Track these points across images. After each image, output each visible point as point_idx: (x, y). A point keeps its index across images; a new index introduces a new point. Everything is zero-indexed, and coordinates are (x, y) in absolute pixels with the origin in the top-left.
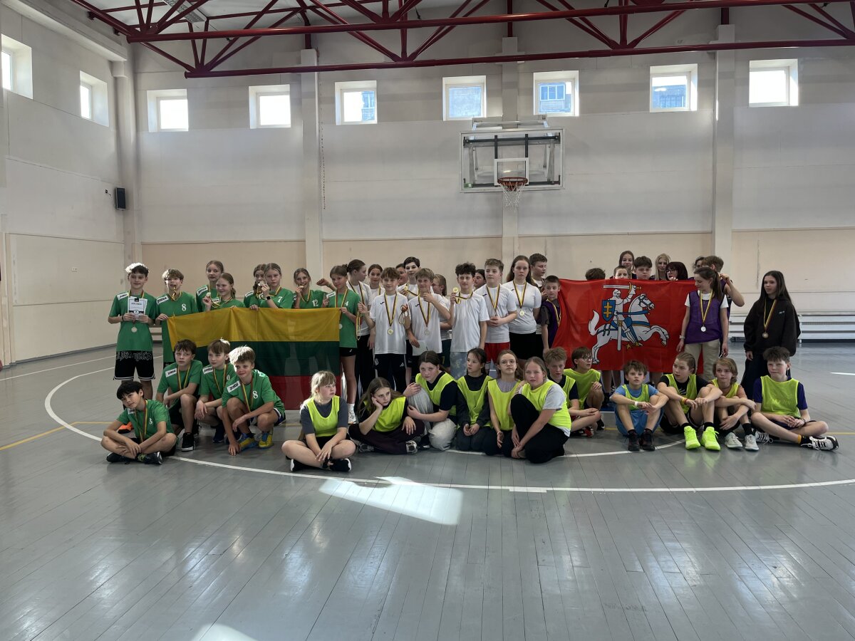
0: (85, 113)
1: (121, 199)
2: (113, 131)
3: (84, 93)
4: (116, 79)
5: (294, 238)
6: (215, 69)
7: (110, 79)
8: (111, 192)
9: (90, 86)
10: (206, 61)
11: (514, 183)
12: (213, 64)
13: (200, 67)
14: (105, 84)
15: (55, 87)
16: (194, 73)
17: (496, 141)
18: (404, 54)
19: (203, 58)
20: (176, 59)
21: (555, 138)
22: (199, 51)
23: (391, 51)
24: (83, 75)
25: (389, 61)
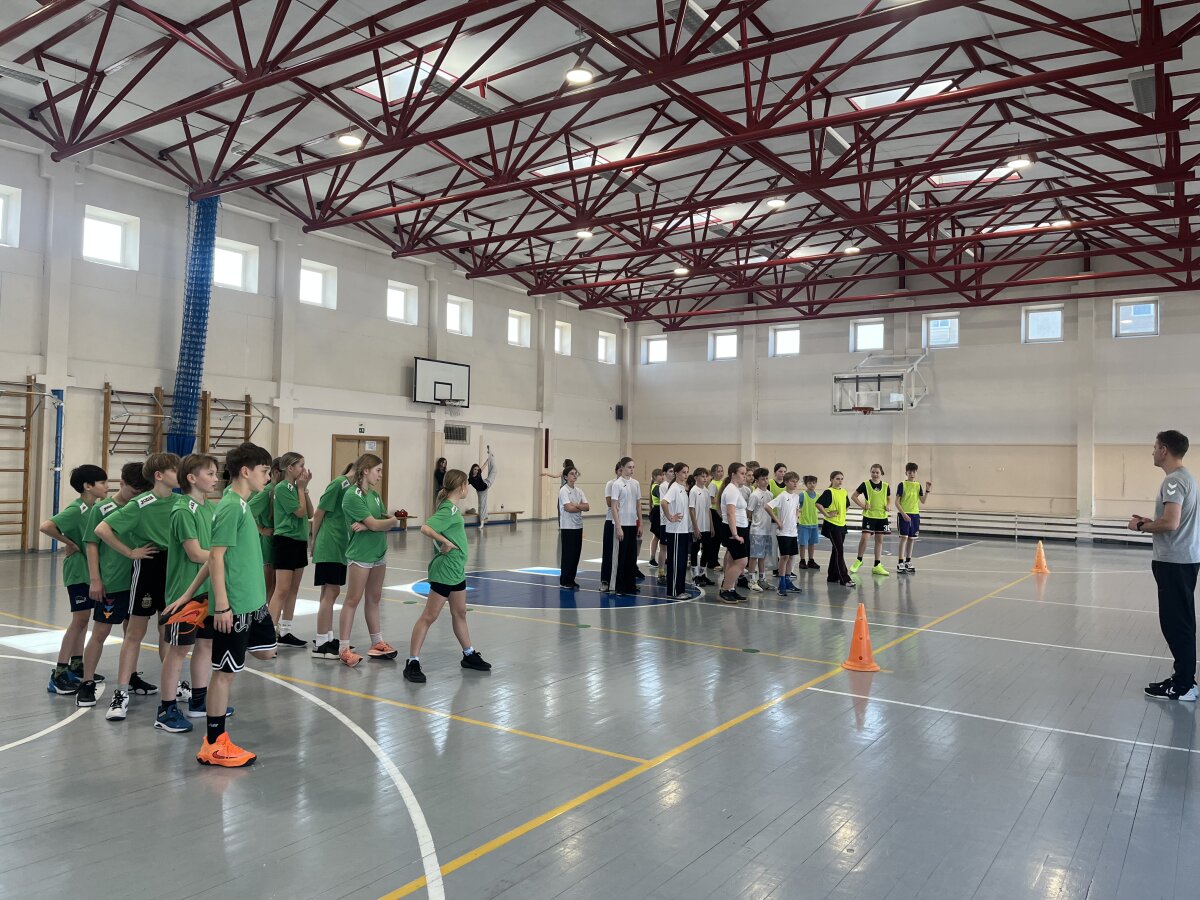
0: (601, 356)
1: (620, 413)
2: (618, 366)
3: (601, 342)
4: (622, 330)
5: (735, 442)
6: (682, 325)
7: (618, 331)
8: (614, 409)
9: (606, 338)
10: (678, 319)
11: (866, 410)
12: (682, 322)
13: (672, 325)
14: (614, 336)
15: (584, 346)
16: (668, 328)
17: (858, 380)
18: (811, 309)
19: (675, 317)
20: (658, 319)
21: (900, 377)
22: (673, 312)
23: (802, 308)
24: (601, 333)
25: (800, 315)
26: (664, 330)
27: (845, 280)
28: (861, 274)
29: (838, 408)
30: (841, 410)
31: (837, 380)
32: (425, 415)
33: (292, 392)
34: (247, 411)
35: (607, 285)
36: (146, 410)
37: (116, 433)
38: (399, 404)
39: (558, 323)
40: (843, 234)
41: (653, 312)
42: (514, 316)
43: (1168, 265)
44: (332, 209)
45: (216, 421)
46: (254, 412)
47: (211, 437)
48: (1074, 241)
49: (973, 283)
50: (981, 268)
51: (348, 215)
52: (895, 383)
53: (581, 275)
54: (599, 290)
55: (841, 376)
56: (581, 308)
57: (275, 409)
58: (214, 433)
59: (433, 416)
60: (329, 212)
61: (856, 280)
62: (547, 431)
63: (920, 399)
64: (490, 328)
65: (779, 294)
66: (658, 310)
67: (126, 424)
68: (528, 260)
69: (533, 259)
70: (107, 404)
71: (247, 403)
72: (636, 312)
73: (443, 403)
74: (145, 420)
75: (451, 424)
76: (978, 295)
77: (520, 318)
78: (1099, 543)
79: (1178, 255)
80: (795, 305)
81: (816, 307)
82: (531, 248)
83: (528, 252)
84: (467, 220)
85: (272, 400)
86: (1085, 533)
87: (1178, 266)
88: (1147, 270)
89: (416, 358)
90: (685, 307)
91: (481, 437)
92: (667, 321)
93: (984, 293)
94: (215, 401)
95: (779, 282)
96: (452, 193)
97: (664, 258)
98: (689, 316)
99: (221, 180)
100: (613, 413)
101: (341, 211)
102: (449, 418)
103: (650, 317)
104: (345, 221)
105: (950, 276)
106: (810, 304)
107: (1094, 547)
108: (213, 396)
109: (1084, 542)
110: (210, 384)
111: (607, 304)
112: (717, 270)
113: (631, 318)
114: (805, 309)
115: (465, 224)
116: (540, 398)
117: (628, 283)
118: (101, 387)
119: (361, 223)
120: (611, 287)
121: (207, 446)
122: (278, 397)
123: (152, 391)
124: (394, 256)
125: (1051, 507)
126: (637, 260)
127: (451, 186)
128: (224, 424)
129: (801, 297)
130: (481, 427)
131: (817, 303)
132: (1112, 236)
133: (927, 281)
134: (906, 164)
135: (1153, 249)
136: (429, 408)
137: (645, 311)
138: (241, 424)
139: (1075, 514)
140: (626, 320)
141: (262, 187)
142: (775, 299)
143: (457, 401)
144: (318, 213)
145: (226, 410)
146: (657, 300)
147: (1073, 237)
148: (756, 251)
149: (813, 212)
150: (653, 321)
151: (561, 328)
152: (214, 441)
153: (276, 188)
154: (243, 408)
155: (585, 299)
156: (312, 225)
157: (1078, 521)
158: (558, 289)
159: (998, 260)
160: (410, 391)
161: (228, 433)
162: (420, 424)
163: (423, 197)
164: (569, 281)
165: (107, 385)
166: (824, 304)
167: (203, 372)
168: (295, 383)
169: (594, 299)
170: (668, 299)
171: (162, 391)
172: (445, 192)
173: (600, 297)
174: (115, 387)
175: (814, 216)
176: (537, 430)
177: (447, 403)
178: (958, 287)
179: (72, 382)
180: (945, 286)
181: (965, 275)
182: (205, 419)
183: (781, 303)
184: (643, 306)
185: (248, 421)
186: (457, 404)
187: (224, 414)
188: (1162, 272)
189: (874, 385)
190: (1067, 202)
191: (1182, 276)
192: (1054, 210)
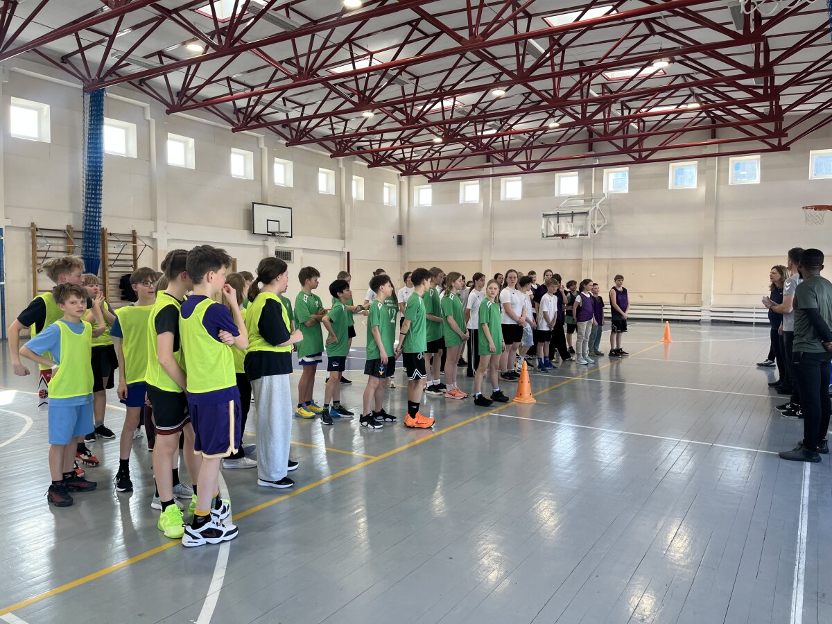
0: (386, 200)
1: (400, 240)
2: (398, 207)
3: (386, 190)
4: (400, 182)
5: (478, 260)
6: (442, 178)
7: (398, 182)
8: (396, 237)
9: (389, 187)
10: (438, 174)
11: (564, 236)
12: (441, 176)
13: (435, 178)
14: (395, 186)
15: (373, 192)
16: (432, 180)
17: (558, 215)
18: (528, 166)
19: (436, 172)
20: (424, 173)
21: (587, 213)
22: (435, 169)
23: (522, 165)
24: (385, 184)
25: (521, 170)
26: (429, 182)
27: (551, 146)
28: (562, 141)
29: (545, 235)
30: (547, 236)
31: (545, 216)
32: (261, 243)
33: (166, 228)
34: (134, 241)
35: (387, 150)
36: (61, 242)
37: (42, 258)
38: (242, 236)
39: (354, 177)
40: (549, 113)
41: (421, 168)
42: (322, 172)
43: (764, 134)
44: (186, 96)
45: (112, 249)
46: (139, 242)
47: (109, 260)
48: (705, 118)
49: (637, 147)
50: (641, 137)
51: (200, 102)
52: (584, 217)
53: (369, 143)
54: (382, 153)
55: (547, 213)
56: (369, 167)
57: (154, 240)
58: (111, 257)
59: (267, 243)
60: (185, 99)
61: (559, 146)
62: (348, 253)
63: (600, 228)
64: (305, 181)
65: (506, 157)
66: (425, 167)
67: (48, 251)
68: (330, 132)
69: (333, 132)
70: (34, 237)
71: (134, 236)
72: (410, 169)
73: (273, 234)
74: (61, 248)
75: (280, 249)
76: (640, 156)
77: (327, 174)
78: (715, 322)
79: (771, 126)
80: (518, 164)
81: (532, 165)
82: (332, 124)
83: (330, 126)
84: (285, 105)
85: (151, 233)
86: (706, 316)
87: (771, 135)
88: (753, 137)
89: (253, 203)
90: (444, 164)
91: (302, 258)
92: (431, 175)
93: (644, 154)
94: (111, 234)
95: (506, 148)
96: (272, 86)
97: (425, 131)
98: (446, 172)
99: (105, 76)
100: (395, 241)
101: (194, 98)
102: (278, 245)
103: (419, 173)
104: (198, 105)
105: (620, 143)
106: (528, 163)
107: (712, 325)
108: (109, 232)
109: (705, 322)
110: (106, 223)
111: (388, 164)
112: (463, 139)
113: (404, 173)
114: (524, 166)
115: (284, 108)
116: (343, 230)
117: (402, 149)
118: (29, 226)
119: (210, 107)
120: (390, 152)
121: (107, 267)
122: (156, 232)
123: (65, 228)
124: (233, 131)
125: (685, 299)
126: (407, 133)
127: (271, 81)
128: (118, 250)
129: (521, 157)
130: (302, 251)
131: (533, 162)
132: (728, 114)
133: (606, 147)
134: (588, 64)
135: (754, 123)
136: (264, 238)
137: (415, 168)
138: (131, 251)
139: (700, 304)
140: (401, 175)
141: (136, 81)
142: (503, 159)
143: (283, 233)
144: (176, 99)
145: (119, 241)
146: (422, 161)
147: (704, 114)
148: (490, 126)
149: (527, 98)
150: (421, 175)
151: (357, 180)
152: (111, 263)
153: (146, 81)
154: (131, 239)
155: (372, 160)
156: (172, 109)
157: (702, 308)
158: (353, 153)
159: (652, 132)
160: (250, 226)
161: (121, 257)
162: (258, 249)
163: (252, 88)
164: (361, 147)
165: (33, 224)
166: (537, 163)
167: (102, 214)
168: (168, 222)
169: (378, 160)
170: (430, 159)
171: (72, 228)
172: (267, 85)
173: (383, 158)
174: (39, 226)
175: (527, 101)
176: (341, 253)
177: (277, 234)
178: (626, 150)
179: (8, 223)
180: (617, 150)
181: (631, 141)
182: (104, 247)
183: (508, 162)
184: (413, 164)
185: (135, 248)
186: (283, 235)
187: (117, 244)
188: (762, 139)
189: (569, 219)
190: (699, 91)
191: (775, 142)
192: (690, 96)
